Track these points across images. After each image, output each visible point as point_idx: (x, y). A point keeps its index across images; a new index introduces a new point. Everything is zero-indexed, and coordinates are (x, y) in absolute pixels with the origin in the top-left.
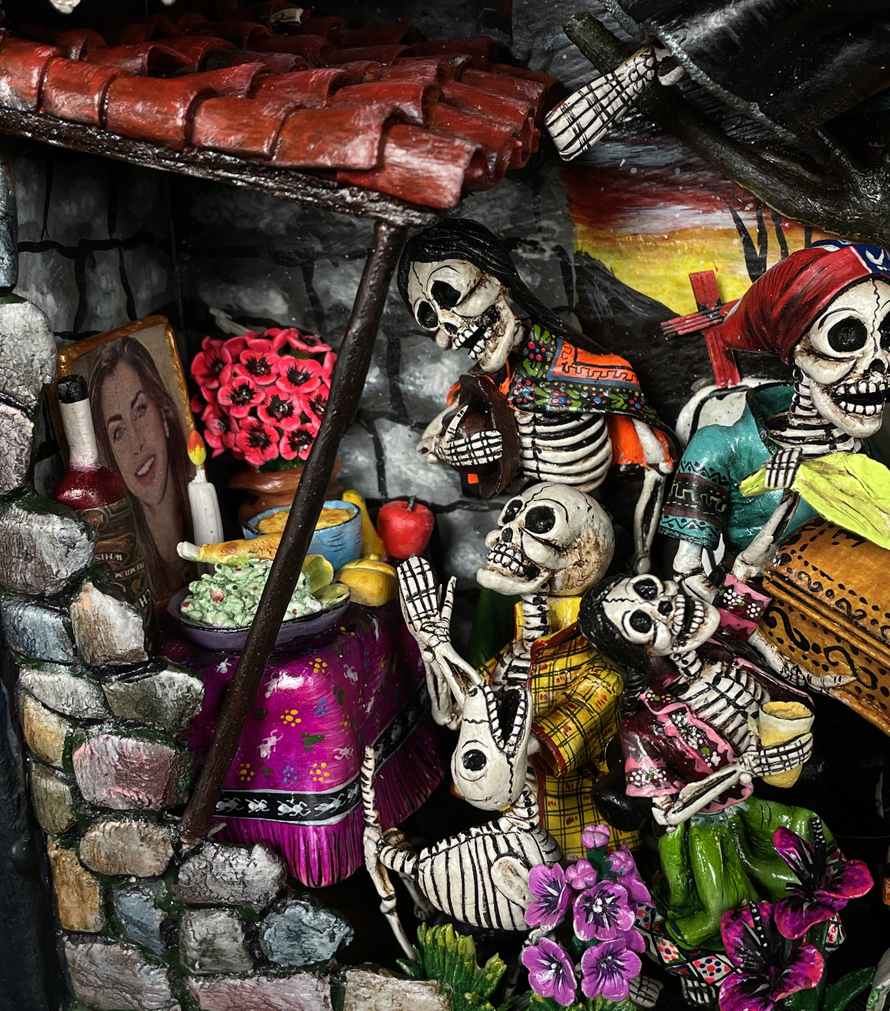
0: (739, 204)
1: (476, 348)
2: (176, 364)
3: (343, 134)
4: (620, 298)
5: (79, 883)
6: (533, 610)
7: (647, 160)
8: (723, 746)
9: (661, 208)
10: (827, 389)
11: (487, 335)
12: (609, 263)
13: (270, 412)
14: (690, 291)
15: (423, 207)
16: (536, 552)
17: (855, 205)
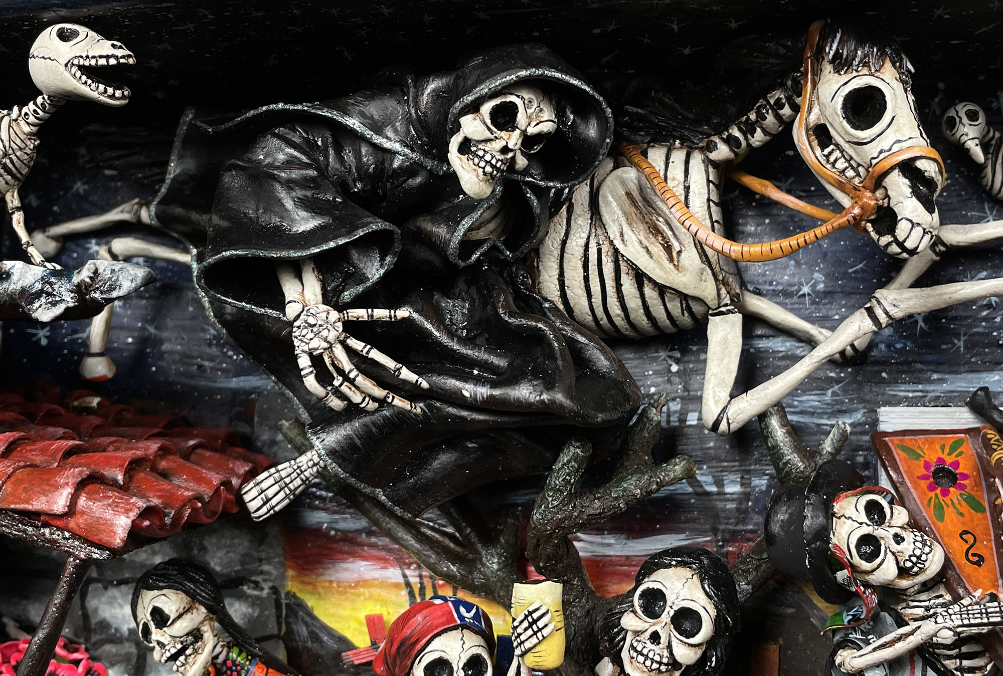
0: (405, 564)
1: (178, 663)
3: (47, 488)
4: (317, 631)
7: (342, 525)
9: (351, 562)
11: (188, 652)
12: (310, 602)
14: (366, 629)
15: (100, 547)
17: (481, 572)
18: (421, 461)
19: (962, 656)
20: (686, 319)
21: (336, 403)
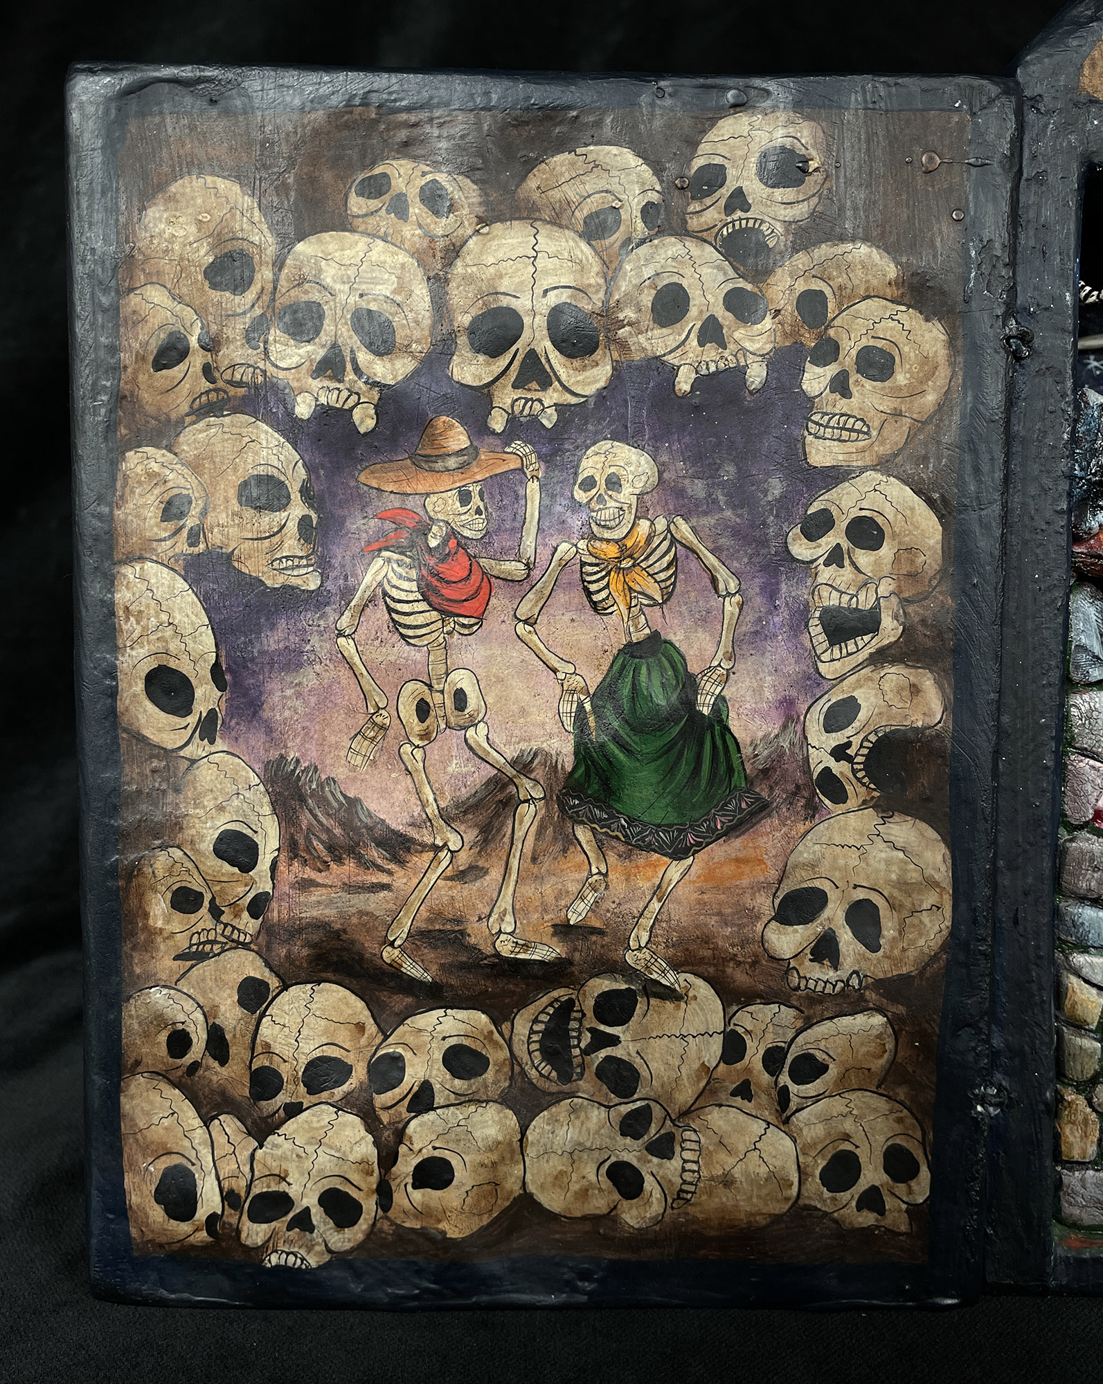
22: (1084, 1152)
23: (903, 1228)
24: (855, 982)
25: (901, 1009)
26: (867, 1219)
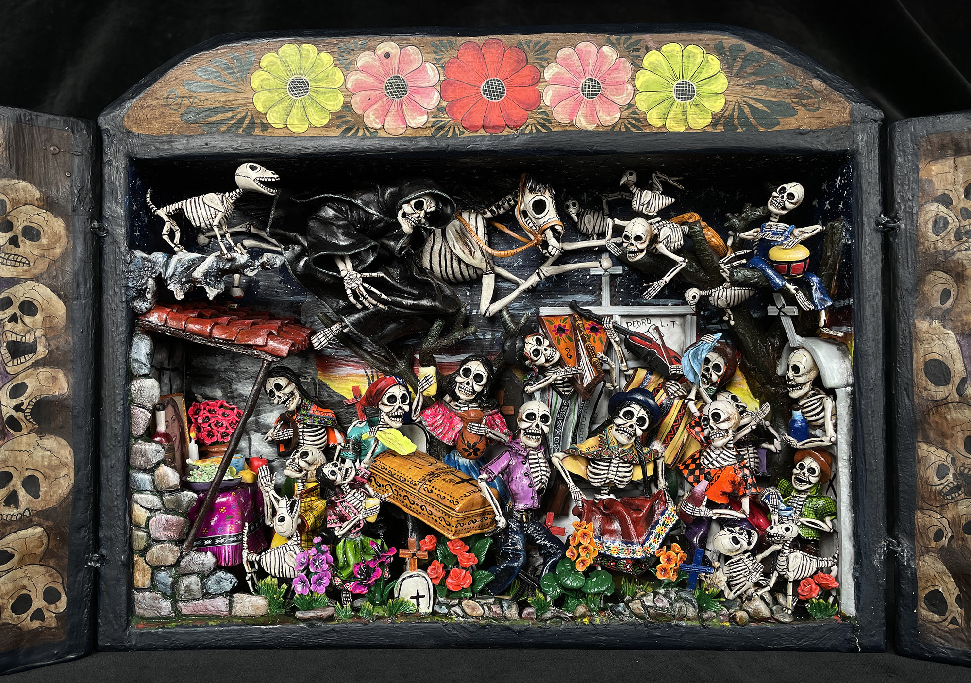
0: (366, 367)
1: (287, 403)
2: (184, 409)
3: (255, 336)
4: (331, 394)
5: (144, 569)
6: (300, 484)
7: (340, 354)
8: (355, 511)
9: (344, 367)
10: (387, 414)
11: (290, 399)
12: (328, 383)
13: (216, 425)
14: (352, 392)
15: (277, 356)
16: (302, 464)
17: (397, 368)
18: (383, 328)
19: (564, 387)
20: (475, 276)
21: (359, 306)
22: (144, 583)
23: (53, 625)
24: (27, 513)
25: (50, 523)
26: (36, 624)
